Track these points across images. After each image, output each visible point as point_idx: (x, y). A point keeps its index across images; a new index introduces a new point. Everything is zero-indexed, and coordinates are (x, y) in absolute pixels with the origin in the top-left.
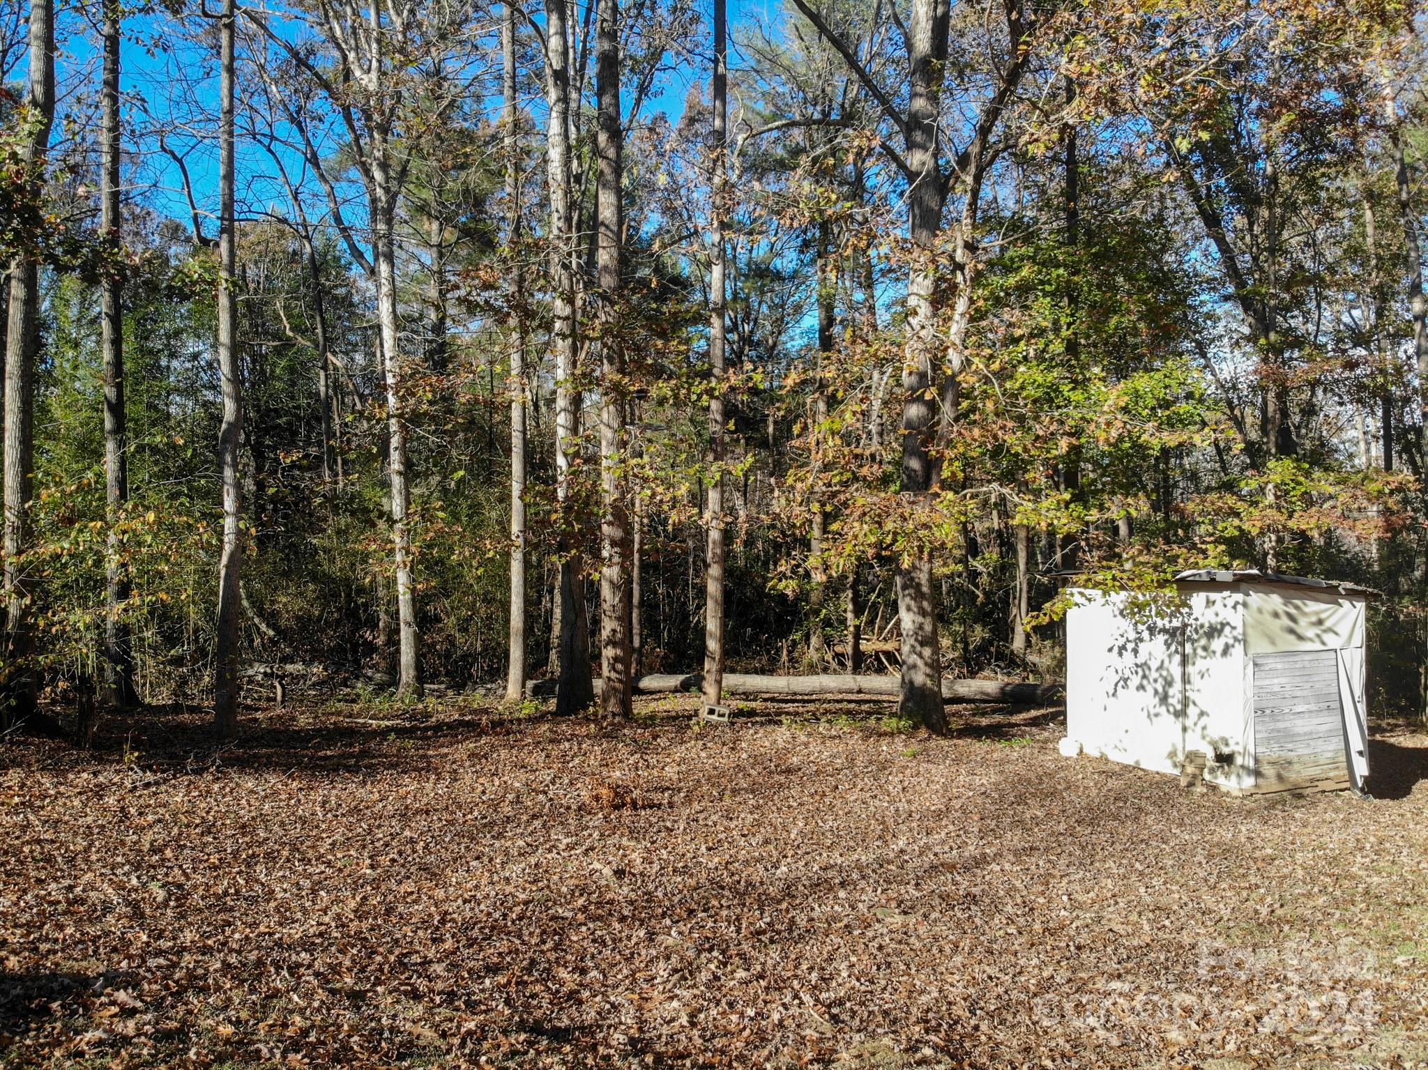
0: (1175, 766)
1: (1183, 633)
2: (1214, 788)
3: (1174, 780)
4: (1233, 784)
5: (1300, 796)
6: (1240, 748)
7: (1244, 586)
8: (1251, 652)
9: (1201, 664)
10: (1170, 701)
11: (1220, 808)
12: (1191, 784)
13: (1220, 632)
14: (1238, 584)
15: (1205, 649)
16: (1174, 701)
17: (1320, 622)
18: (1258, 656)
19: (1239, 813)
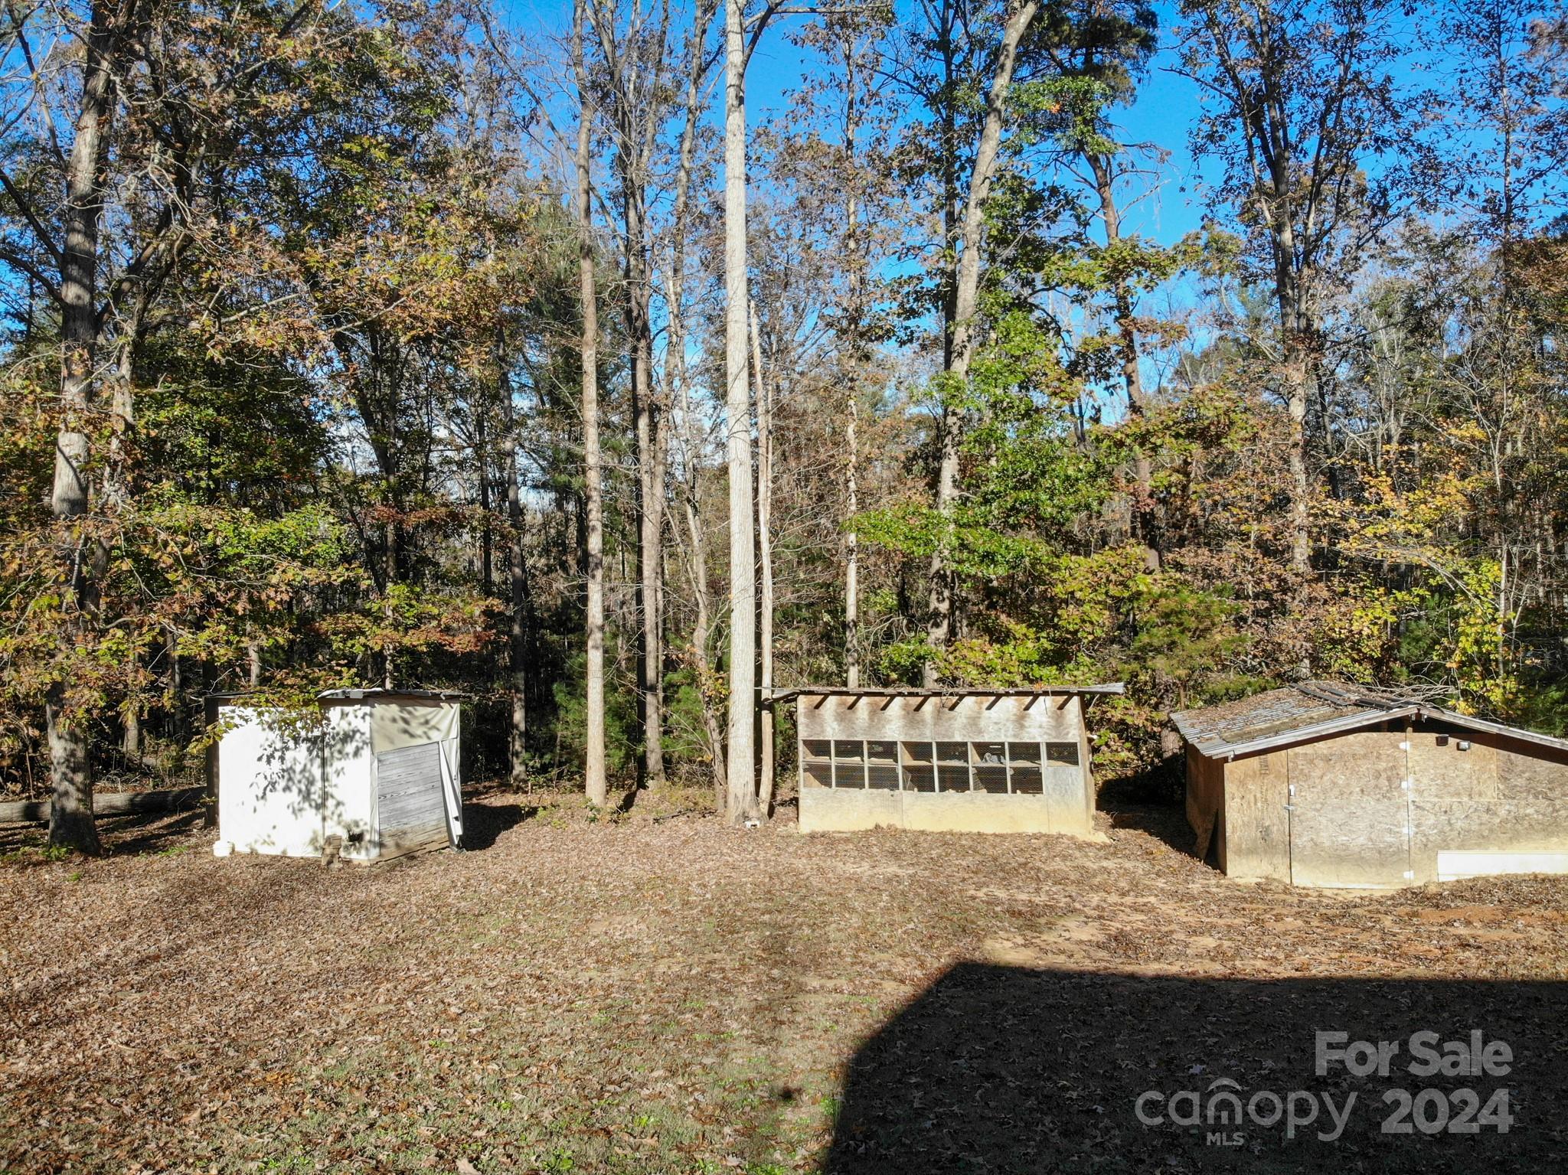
0: (316, 849)
1: (323, 741)
2: (348, 862)
3: (315, 863)
4: (361, 857)
5: (413, 858)
6: (368, 827)
7: (370, 700)
8: (376, 751)
9: (337, 765)
10: (313, 797)
11: (353, 877)
12: (330, 862)
13: (352, 738)
14: (367, 699)
15: (340, 752)
16: (316, 797)
17: (427, 722)
18: (381, 753)
19: (369, 877)
